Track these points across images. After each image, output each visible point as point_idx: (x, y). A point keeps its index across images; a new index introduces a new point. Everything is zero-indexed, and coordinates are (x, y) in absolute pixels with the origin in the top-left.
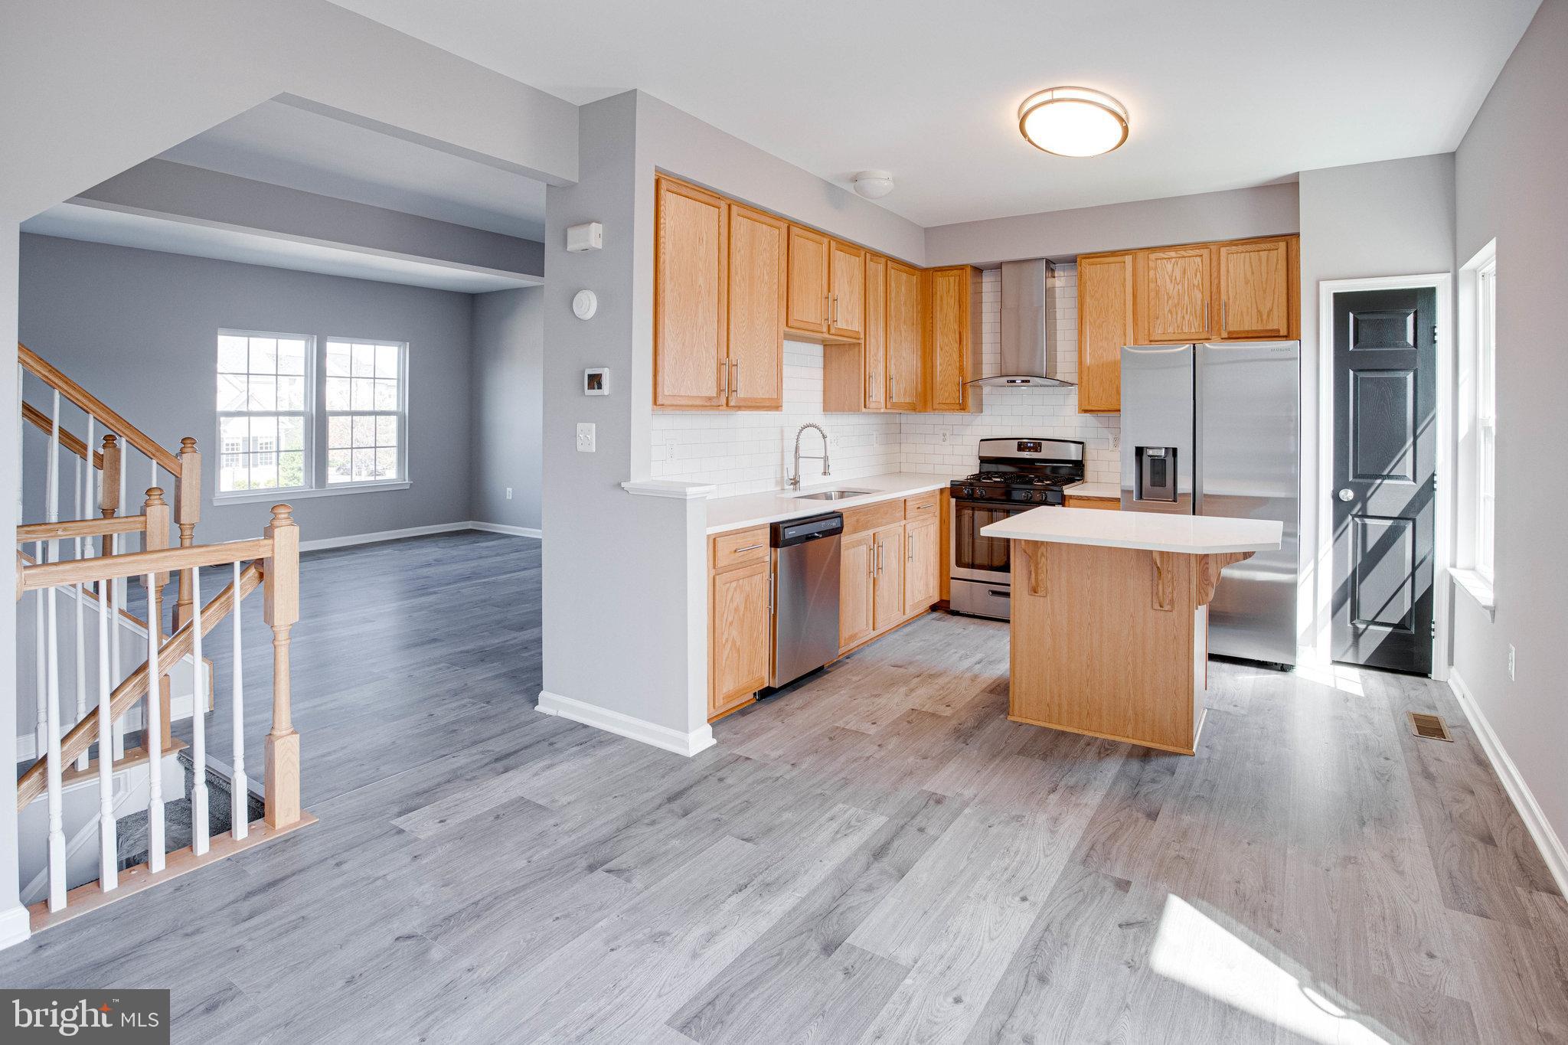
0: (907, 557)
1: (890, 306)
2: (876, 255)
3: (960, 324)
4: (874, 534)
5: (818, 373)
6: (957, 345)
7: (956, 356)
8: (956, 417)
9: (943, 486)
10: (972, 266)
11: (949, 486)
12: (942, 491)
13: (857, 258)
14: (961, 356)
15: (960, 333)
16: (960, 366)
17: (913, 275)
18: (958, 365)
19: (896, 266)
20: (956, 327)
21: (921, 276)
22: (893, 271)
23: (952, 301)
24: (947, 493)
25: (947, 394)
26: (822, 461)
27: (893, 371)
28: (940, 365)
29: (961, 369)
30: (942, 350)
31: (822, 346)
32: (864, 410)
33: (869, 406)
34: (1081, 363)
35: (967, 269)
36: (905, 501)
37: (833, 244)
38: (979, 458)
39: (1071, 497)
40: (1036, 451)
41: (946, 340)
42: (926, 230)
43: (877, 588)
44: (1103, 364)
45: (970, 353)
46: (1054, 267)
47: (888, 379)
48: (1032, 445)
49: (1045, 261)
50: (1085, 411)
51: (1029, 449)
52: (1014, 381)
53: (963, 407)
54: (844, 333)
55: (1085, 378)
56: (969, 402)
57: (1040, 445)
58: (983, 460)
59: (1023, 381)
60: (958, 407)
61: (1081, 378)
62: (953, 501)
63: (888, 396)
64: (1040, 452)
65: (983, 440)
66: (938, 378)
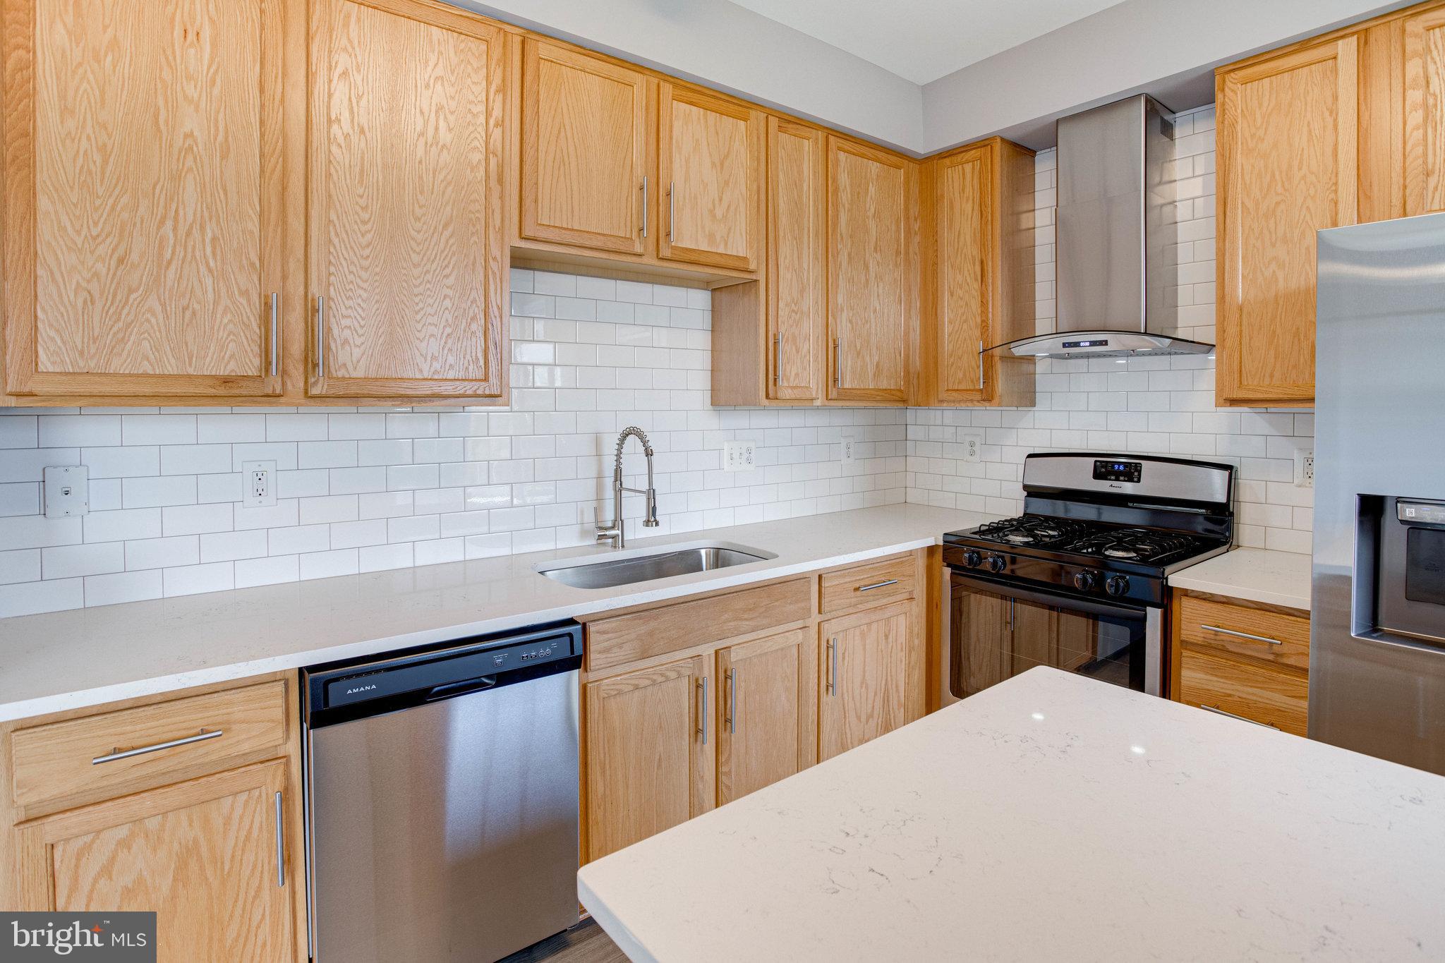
0: (823, 683)
1: (837, 216)
2: (792, 121)
3: (983, 246)
4: (717, 652)
5: (700, 340)
6: (976, 285)
7: (975, 305)
8: (986, 415)
9: (930, 542)
10: (1002, 139)
11: (941, 543)
12: (931, 550)
13: (742, 122)
14: (984, 304)
15: (982, 262)
16: (983, 321)
17: (899, 168)
18: (979, 320)
19: (847, 145)
20: (976, 252)
21: (920, 172)
22: (842, 156)
23: (968, 207)
24: (939, 556)
25: (960, 375)
26: (643, 498)
27: (844, 332)
28: (950, 322)
29: (984, 326)
30: (952, 295)
31: (709, 293)
32: (766, 402)
33: (780, 395)
34: (1221, 298)
35: (998, 146)
36: (820, 577)
37: (667, 89)
38: (1025, 487)
39: (1186, 593)
40: (1131, 480)
41: (959, 278)
42: (926, 89)
43: (723, 759)
44: (1276, 296)
45: (998, 297)
46: (1169, 117)
47: (832, 348)
48: (1122, 468)
49: (1147, 101)
50: (1233, 402)
51: (1118, 476)
52: (1077, 344)
53: (987, 395)
54: (702, 259)
55: (1232, 330)
56: (1000, 385)
57: (1138, 468)
58: (1033, 492)
59: (1093, 343)
60: (978, 397)
61: (1221, 330)
62: (947, 571)
63: (833, 377)
64: (1139, 481)
65: (1030, 456)
66: (947, 346)
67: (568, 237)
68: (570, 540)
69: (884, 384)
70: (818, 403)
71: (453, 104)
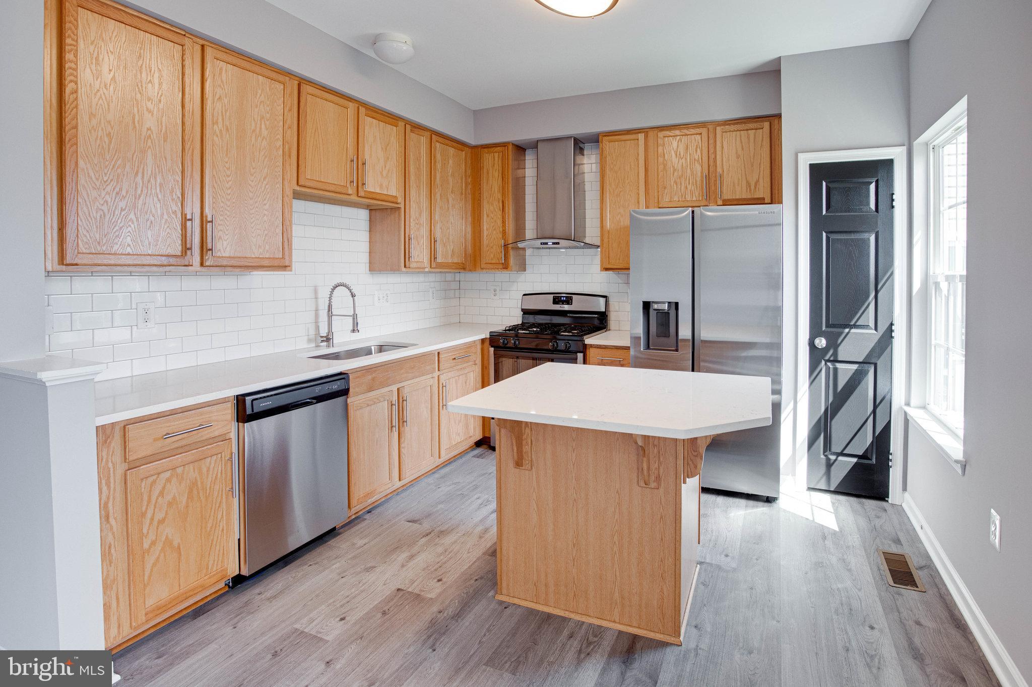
0: (441, 405)
1: (435, 176)
2: (417, 127)
3: (503, 194)
4: (398, 389)
5: (365, 236)
6: (500, 213)
7: (499, 222)
8: (502, 276)
9: (483, 336)
10: (512, 144)
11: (488, 336)
12: (483, 341)
13: (395, 128)
14: (504, 222)
15: (503, 202)
16: (503, 230)
17: (463, 151)
18: (501, 230)
19: (440, 139)
20: (500, 197)
21: (471, 153)
22: (438, 145)
23: (496, 174)
24: (487, 343)
25: (492, 256)
26: (351, 319)
27: (438, 234)
28: (487, 230)
29: (504, 233)
30: (488, 216)
31: (367, 211)
32: (404, 269)
33: (411, 266)
34: (602, 227)
35: (510, 147)
36: (439, 353)
37: (362, 110)
38: (522, 310)
39: (591, 346)
40: (568, 304)
41: (492, 208)
42: (475, 112)
43: (402, 440)
44: (621, 228)
45: (511, 219)
46: (581, 145)
47: (433, 241)
48: (565, 299)
49: (574, 140)
50: (607, 269)
51: (563, 302)
52: (546, 244)
53: (505, 266)
54: (378, 197)
55: (606, 240)
56: (512, 261)
57: (571, 299)
58: (526, 312)
59: (554, 243)
60: (501, 266)
61: (602, 240)
62: (492, 349)
63: (433, 256)
64: (572, 304)
65: (524, 295)
66: (485, 241)
67: (319, 185)
68: (303, 344)
69: (456, 261)
70: (427, 270)
71: (268, 115)
